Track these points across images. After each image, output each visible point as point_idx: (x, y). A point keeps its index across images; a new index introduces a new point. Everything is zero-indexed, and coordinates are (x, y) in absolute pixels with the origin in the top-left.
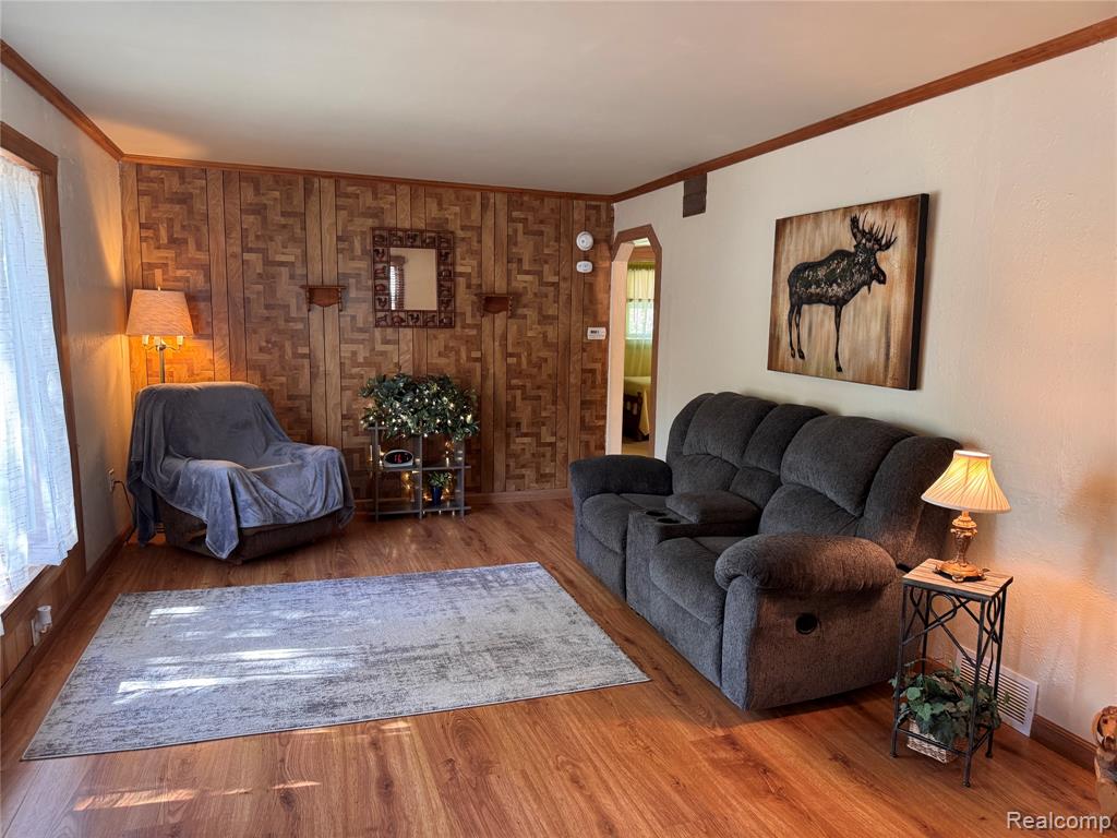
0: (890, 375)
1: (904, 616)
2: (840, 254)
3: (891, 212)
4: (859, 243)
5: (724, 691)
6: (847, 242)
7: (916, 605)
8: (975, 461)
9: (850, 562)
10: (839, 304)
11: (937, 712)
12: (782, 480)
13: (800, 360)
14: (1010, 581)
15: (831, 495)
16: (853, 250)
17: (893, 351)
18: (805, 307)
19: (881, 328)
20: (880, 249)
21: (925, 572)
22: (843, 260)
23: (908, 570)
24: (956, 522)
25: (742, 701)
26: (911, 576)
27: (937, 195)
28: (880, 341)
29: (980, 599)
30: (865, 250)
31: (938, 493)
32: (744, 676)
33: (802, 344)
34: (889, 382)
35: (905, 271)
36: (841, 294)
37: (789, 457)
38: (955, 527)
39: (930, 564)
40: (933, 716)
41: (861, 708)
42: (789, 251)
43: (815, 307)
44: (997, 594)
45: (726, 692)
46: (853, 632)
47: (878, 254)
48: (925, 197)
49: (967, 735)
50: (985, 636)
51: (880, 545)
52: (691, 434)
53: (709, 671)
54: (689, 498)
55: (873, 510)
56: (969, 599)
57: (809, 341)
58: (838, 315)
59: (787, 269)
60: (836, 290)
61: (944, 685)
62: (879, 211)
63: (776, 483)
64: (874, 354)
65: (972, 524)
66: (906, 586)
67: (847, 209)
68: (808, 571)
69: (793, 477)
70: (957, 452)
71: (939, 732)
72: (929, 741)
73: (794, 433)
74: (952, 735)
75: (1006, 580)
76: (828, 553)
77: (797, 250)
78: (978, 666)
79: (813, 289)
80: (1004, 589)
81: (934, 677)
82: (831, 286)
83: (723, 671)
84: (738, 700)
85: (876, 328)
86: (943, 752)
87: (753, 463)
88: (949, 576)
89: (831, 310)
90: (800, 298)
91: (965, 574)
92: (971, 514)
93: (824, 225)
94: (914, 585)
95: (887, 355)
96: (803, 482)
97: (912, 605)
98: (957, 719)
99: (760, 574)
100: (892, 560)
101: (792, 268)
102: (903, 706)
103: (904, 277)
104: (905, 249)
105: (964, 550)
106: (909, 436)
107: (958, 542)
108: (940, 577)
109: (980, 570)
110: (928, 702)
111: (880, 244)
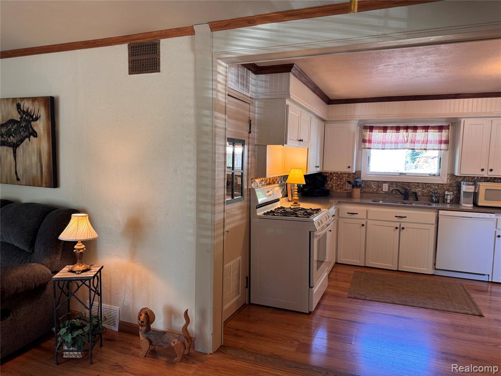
0: (44, 181)
1: (55, 296)
2: (13, 121)
3: (36, 103)
4: (22, 117)
6: (16, 116)
7: (62, 289)
8: (80, 218)
9: (26, 276)
10: (15, 146)
11: (74, 336)
14: (102, 267)
15: (16, 244)
16: (19, 120)
17: (44, 169)
19: (37, 159)
20: (33, 120)
21: (64, 273)
22: (15, 124)
23: (56, 272)
24: (76, 247)
26: (57, 276)
27: (58, 98)
28: (37, 165)
29: (89, 279)
30: (25, 120)
31: (66, 235)
34: (44, 184)
35: (46, 131)
36: (15, 141)
38: (75, 249)
39: (66, 268)
40: (73, 339)
44: (96, 275)
46: (32, 311)
47: (32, 123)
48: (52, 98)
49: (89, 341)
50: (93, 293)
51: (43, 264)
55: (38, 247)
56: (86, 280)
58: (15, 152)
60: (12, 139)
61: (77, 322)
62: (30, 102)
64: (35, 172)
65: (83, 246)
66: (55, 282)
67: (14, 99)
70: (73, 215)
71: (76, 345)
72: (72, 351)
74: (82, 344)
75: (99, 268)
76: (13, 274)
78: (90, 309)
80: (100, 271)
81: (73, 320)
82: (9, 137)
85: (35, 159)
86: (80, 353)
88: (74, 272)
91: (81, 269)
92: (82, 242)
93: (2, 106)
94: (59, 280)
95: (42, 171)
97: (59, 289)
98: (84, 335)
100: (49, 270)
102: (59, 339)
103: (46, 135)
104: (45, 121)
105: (80, 259)
106: (54, 210)
107: (78, 256)
108: (71, 273)
109: (88, 266)
110: (71, 333)
111: (33, 118)
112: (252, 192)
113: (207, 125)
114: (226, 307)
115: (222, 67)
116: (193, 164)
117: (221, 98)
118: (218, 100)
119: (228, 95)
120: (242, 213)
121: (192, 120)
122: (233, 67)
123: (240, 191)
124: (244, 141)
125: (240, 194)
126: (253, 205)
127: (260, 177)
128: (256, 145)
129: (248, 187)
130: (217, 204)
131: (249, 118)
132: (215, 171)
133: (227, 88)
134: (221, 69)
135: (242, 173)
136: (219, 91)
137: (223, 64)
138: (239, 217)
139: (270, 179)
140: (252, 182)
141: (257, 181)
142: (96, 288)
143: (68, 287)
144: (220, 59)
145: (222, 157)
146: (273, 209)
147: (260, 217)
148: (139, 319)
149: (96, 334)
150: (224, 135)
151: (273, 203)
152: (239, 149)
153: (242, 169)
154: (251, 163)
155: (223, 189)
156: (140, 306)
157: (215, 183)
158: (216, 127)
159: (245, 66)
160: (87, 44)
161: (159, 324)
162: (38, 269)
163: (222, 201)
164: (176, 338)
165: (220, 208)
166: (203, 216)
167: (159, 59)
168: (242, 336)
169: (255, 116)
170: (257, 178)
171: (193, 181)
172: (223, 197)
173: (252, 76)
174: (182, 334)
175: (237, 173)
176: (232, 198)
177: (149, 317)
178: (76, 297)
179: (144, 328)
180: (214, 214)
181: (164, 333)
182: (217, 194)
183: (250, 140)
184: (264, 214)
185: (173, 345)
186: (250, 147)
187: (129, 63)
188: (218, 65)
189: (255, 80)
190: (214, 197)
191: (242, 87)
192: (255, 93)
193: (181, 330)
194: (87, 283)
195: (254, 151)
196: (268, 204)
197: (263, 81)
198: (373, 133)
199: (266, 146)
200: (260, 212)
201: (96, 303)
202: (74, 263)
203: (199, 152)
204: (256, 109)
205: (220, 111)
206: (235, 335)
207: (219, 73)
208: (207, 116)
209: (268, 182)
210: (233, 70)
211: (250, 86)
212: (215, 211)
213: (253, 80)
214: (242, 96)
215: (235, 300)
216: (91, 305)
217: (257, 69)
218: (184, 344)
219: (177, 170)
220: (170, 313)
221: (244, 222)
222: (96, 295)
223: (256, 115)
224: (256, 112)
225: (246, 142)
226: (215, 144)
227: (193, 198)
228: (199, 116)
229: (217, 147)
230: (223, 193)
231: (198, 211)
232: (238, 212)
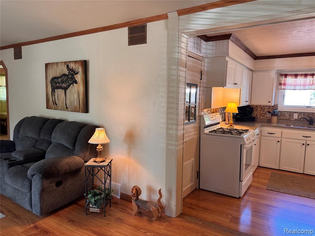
0: (81, 109)
1: (86, 175)
2: (64, 75)
3: (77, 64)
4: (69, 72)
5: (33, 212)
6: (66, 72)
7: (89, 171)
8: (100, 131)
9: (70, 163)
10: (65, 89)
11: (96, 199)
12: (52, 142)
13: (56, 106)
14: (112, 160)
15: (65, 145)
16: (68, 74)
17: (81, 102)
18: (56, 90)
19: (77, 96)
20: (75, 74)
21: (91, 163)
22: (65, 77)
23: (86, 162)
24: (97, 147)
25: (39, 213)
26: (87, 164)
27: (88, 61)
28: (77, 100)
29: (104, 166)
30: (71, 74)
31: (93, 141)
32: (39, 205)
33: (56, 101)
34: (81, 111)
35: (82, 81)
36: (66, 86)
37: (53, 135)
38: (97, 149)
39: (92, 160)
40: (95, 201)
41: (78, 204)
42: (50, 73)
43: (59, 90)
44: (108, 164)
45: (34, 212)
46: (73, 183)
47: (75, 76)
48: (85, 61)
49: (104, 203)
50: (106, 175)
51: (80, 157)
52: (21, 131)
53: (28, 207)
54: (21, 152)
55: (77, 147)
56: (103, 167)
57: (58, 100)
58: (65, 93)
59: (50, 78)
60: (64, 85)
61: (97, 191)
62: (74, 63)
63: (50, 143)
64: (76, 104)
65: (102, 147)
66: (86, 167)
67: (65, 62)
68: (58, 168)
69: (55, 141)
70: (96, 129)
71: (97, 205)
72: (95, 208)
73: (55, 127)
74: (100, 204)
75: (110, 160)
76: (64, 162)
77: (52, 73)
78: (105, 184)
79: (58, 85)
80: (110, 162)
81: (95, 190)
82: (63, 84)
83: (32, 206)
84: (38, 213)
85: (76, 96)
86: (99, 209)
87: (43, 138)
88: (97, 162)
89: (63, 91)
90: (54, 87)
91: (100, 161)
92: (101, 145)
93: (59, 66)
94: (88, 166)
95: (79, 103)
96: (57, 142)
97: (88, 172)
98: (101, 199)
99: (42, 172)
100: (83, 160)
101: (51, 78)
102: (88, 200)
103: (82, 83)
104: (82, 75)
105: (100, 154)
106: (86, 126)
107: (99, 153)
108: (94, 163)
109: (104, 159)
110: (94, 197)
111: (75, 73)
112: (201, 117)
113: (174, 75)
114: (184, 189)
115: (184, 38)
116: (165, 100)
117: (184, 58)
118: (182, 59)
119: (188, 56)
120: (195, 131)
121: (165, 72)
122: (191, 38)
123: (194, 117)
124: (197, 85)
125: (194, 119)
126: (202, 126)
127: (207, 108)
128: (205, 87)
129: (199, 114)
130: (180, 125)
131: (201, 69)
132: (178, 104)
133: (187, 51)
134: (184, 40)
135: (195, 105)
136: (182, 54)
137: (186, 36)
138: (192, 133)
139: (213, 109)
140: (202, 111)
141: (205, 110)
142: (108, 172)
143: (93, 170)
144: (183, 33)
145: (183, 95)
146: (215, 129)
147: (207, 134)
148: (132, 192)
149: (107, 199)
150: (185, 81)
151: (215, 125)
152: (193, 90)
153: (195, 103)
154: (201, 99)
155: (183, 115)
156: (132, 184)
157: (178, 111)
158: (180, 76)
159: (199, 36)
160: (105, 28)
161: (144, 196)
162: (77, 159)
163: (183, 123)
164: (153, 206)
165: (181, 127)
166: (171, 132)
167: (146, 35)
168: (194, 209)
169: (204, 69)
170: (205, 109)
171: (164, 110)
172: (183, 120)
173: (203, 42)
174: (157, 203)
175: (192, 105)
176: (189, 121)
177: (138, 192)
178: (97, 177)
179: (135, 198)
180: (178, 131)
181: (146, 202)
182: (179, 119)
183: (201, 84)
184: (210, 132)
185: (152, 210)
186: (201, 88)
187: (129, 38)
188: (182, 37)
189: (205, 45)
190: (178, 120)
191: (197, 51)
192: (206, 54)
193: (157, 201)
194: (103, 168)
195: (204, 91)
196: (212, 126)
197: (210, 46)
198: (287, 79)
199: (212, 88)
200: (207, 131)
201: (108, 181)
202: (96, 157)
203: (169, 92)
204: (206, 64)
205: (182, 66)
206: (190, 207)
207: (183, 42)
208: (174, 70)
209: (212, 111)
210: (192, 40)
211: (202, 49)
212: (178, 129)
213: (204, 46)
214: (197, 56)
215: (190, 185)
216: (105, 182)
217: (207, 38)
218: (158, 210)
219: (155, 103)
220: (150, 190)
221: (196, 136)
222: (108, 176)
223: (206, 68)
224: (206, 66)
225: (199, 85)
226: (179, 87)
227: (164, 121)
228: (169, 70)
229: (180, 89)
230: (183, 118)
231: (168, 129)
232: (192, 130)
